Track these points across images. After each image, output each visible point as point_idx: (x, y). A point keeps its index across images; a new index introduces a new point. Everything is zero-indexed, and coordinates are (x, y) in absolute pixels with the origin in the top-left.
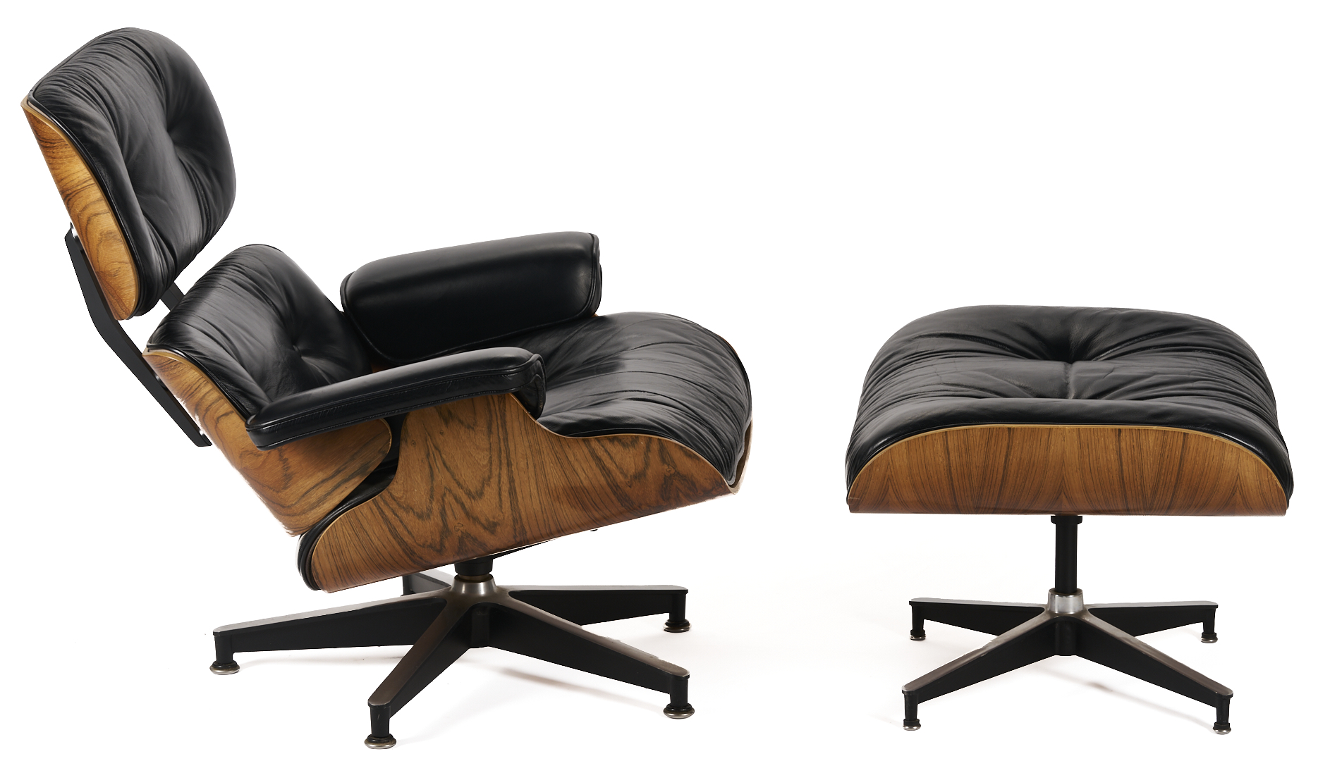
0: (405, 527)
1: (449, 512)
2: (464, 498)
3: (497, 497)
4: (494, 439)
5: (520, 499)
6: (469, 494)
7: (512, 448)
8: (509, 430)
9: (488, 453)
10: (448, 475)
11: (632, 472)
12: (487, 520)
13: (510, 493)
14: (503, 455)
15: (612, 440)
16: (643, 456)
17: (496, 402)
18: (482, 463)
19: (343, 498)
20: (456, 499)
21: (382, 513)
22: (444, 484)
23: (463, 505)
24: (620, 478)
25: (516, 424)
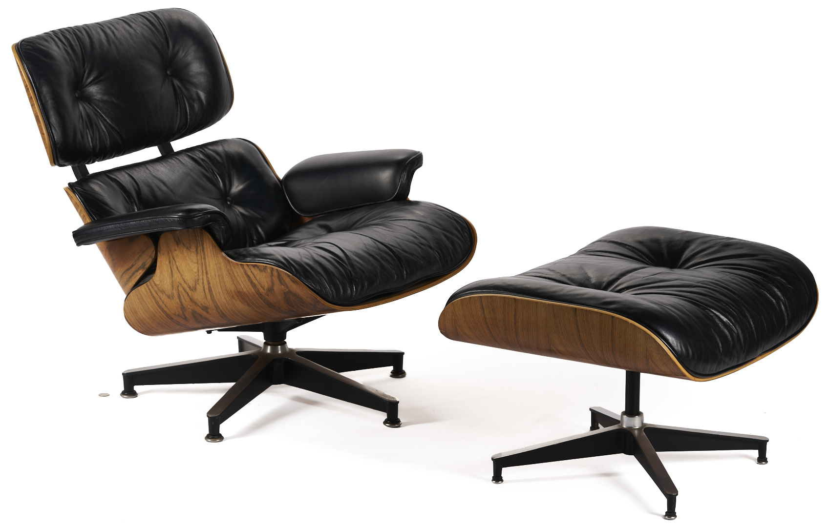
0: (163, 302)
1: (182, 297)
2: (188, 290)
3: (203, 292)
4: (199, 257)
5: (214, 295)
6: (190, 287)
7: (208, 264)
8: (206, 253)
9: (197, 265)
10: (179, 274)
11: (266, 287)
12: (202, 304)
13: (209, 290)
14: (204, 267)
15: (254, 266)
16: (270, 278)
17: (199, 236)
18: (194, 270)
19: (136, 281)
20: (184, 290)
21: (151, 292)
22: (178, 280)
23: (187, 293)
24: (261, 290)
25: (209, 250)
